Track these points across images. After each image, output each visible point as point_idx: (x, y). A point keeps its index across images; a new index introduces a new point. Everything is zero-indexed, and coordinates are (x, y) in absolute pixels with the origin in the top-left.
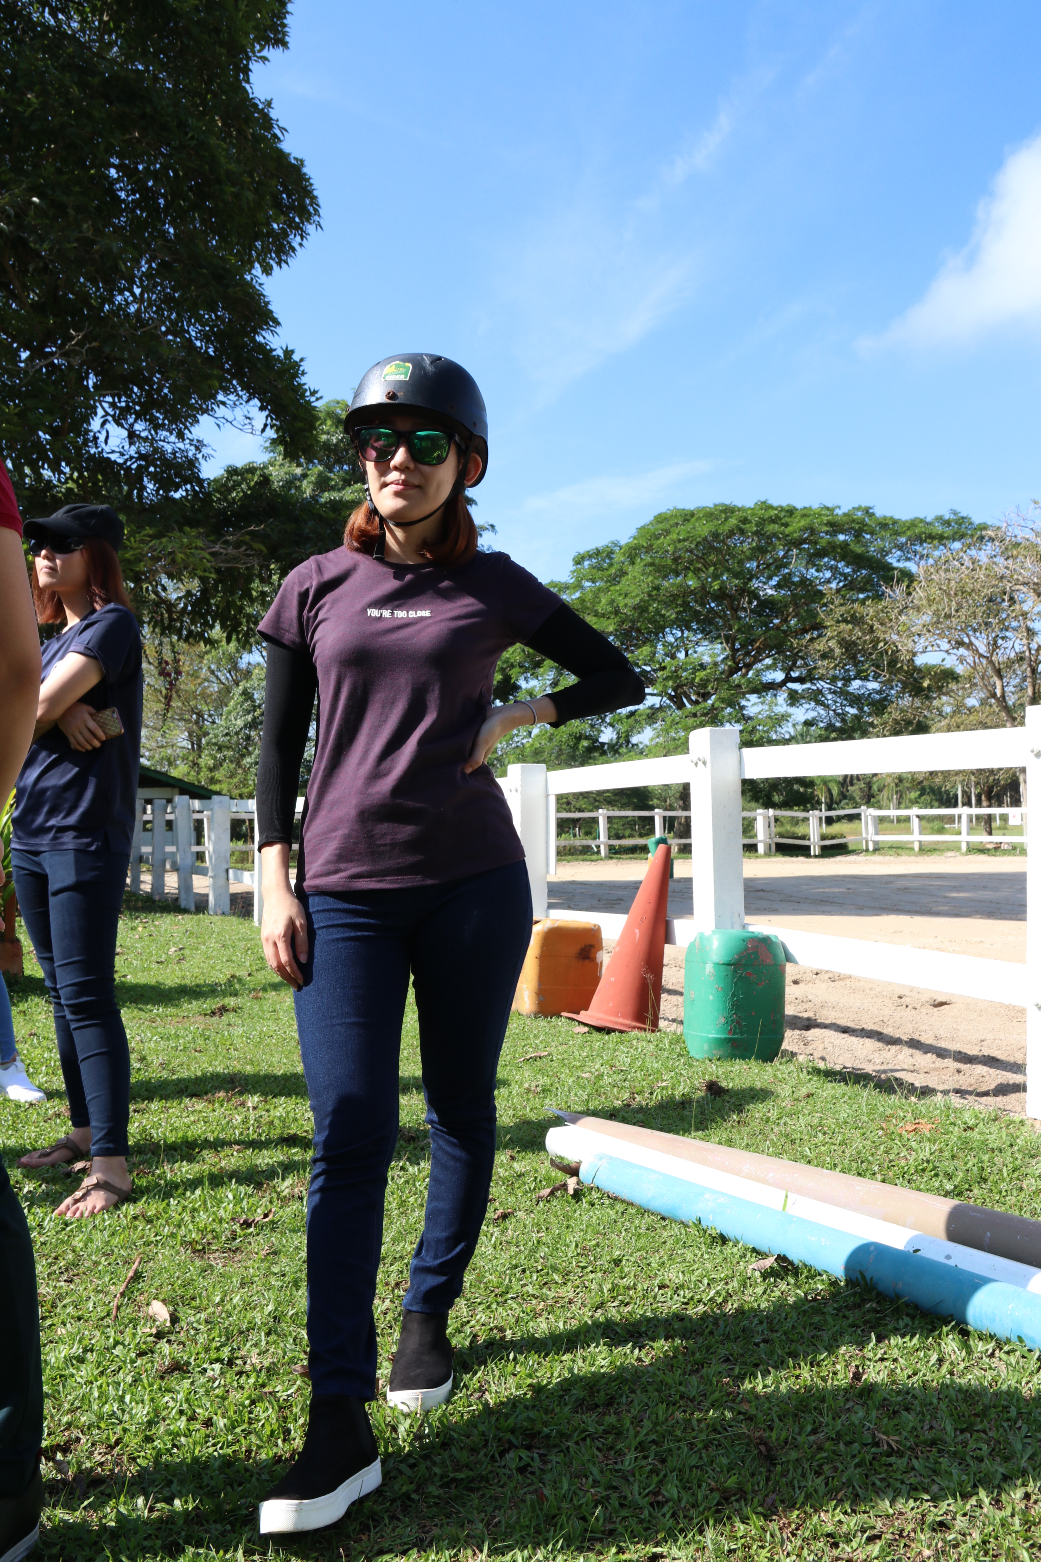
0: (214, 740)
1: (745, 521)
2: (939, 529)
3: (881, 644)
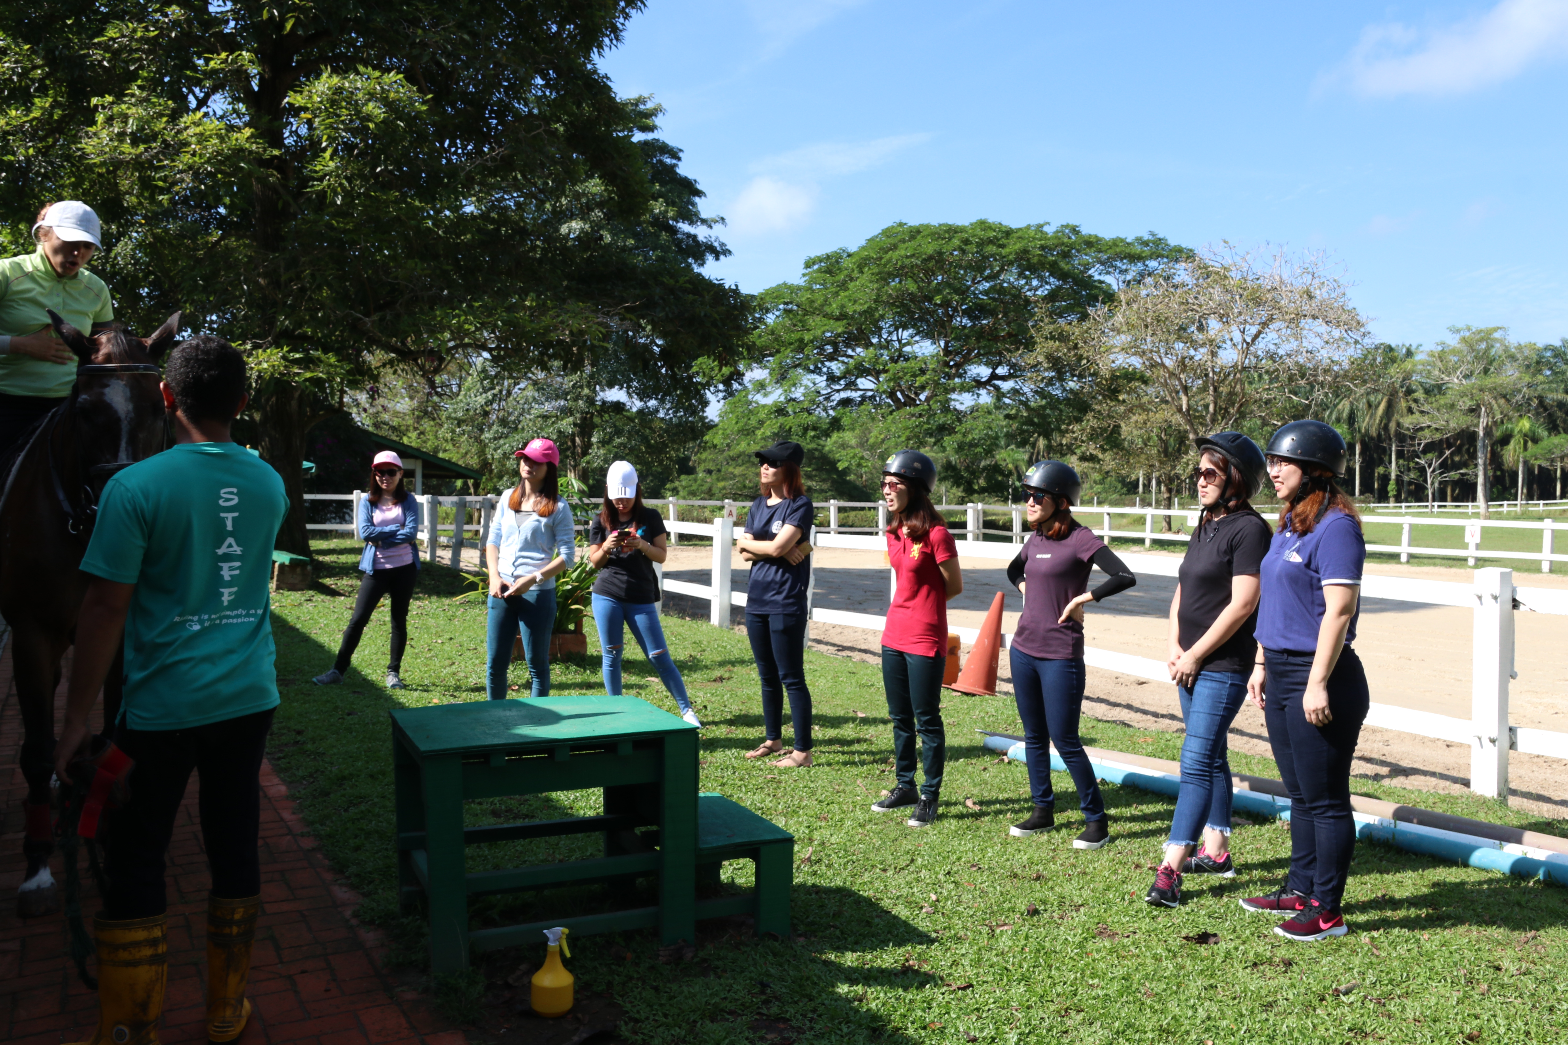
1: (966, 242)
2: (1138, 249)
3: (1085, 361)
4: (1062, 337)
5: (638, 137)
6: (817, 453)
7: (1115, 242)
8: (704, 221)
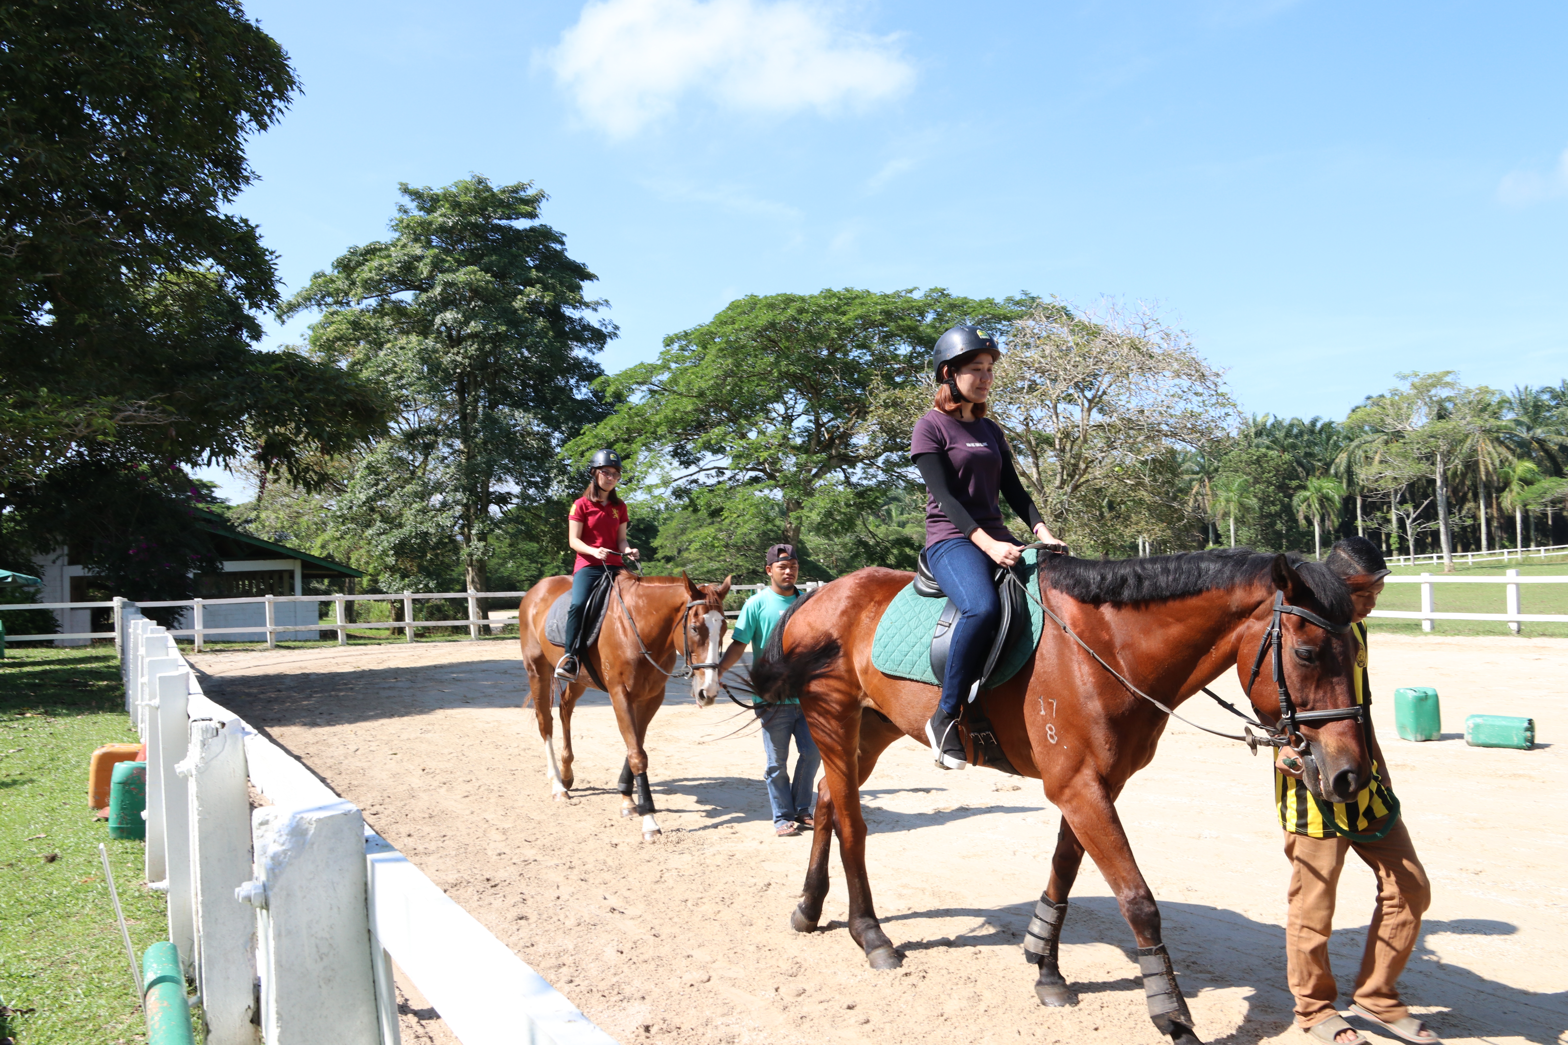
1: (803, 310)
2: (1007, 309)
4: (895, 404)
5: (521, 224)
6: (772, 534)
7: (981, 304)
8: (587, 305)
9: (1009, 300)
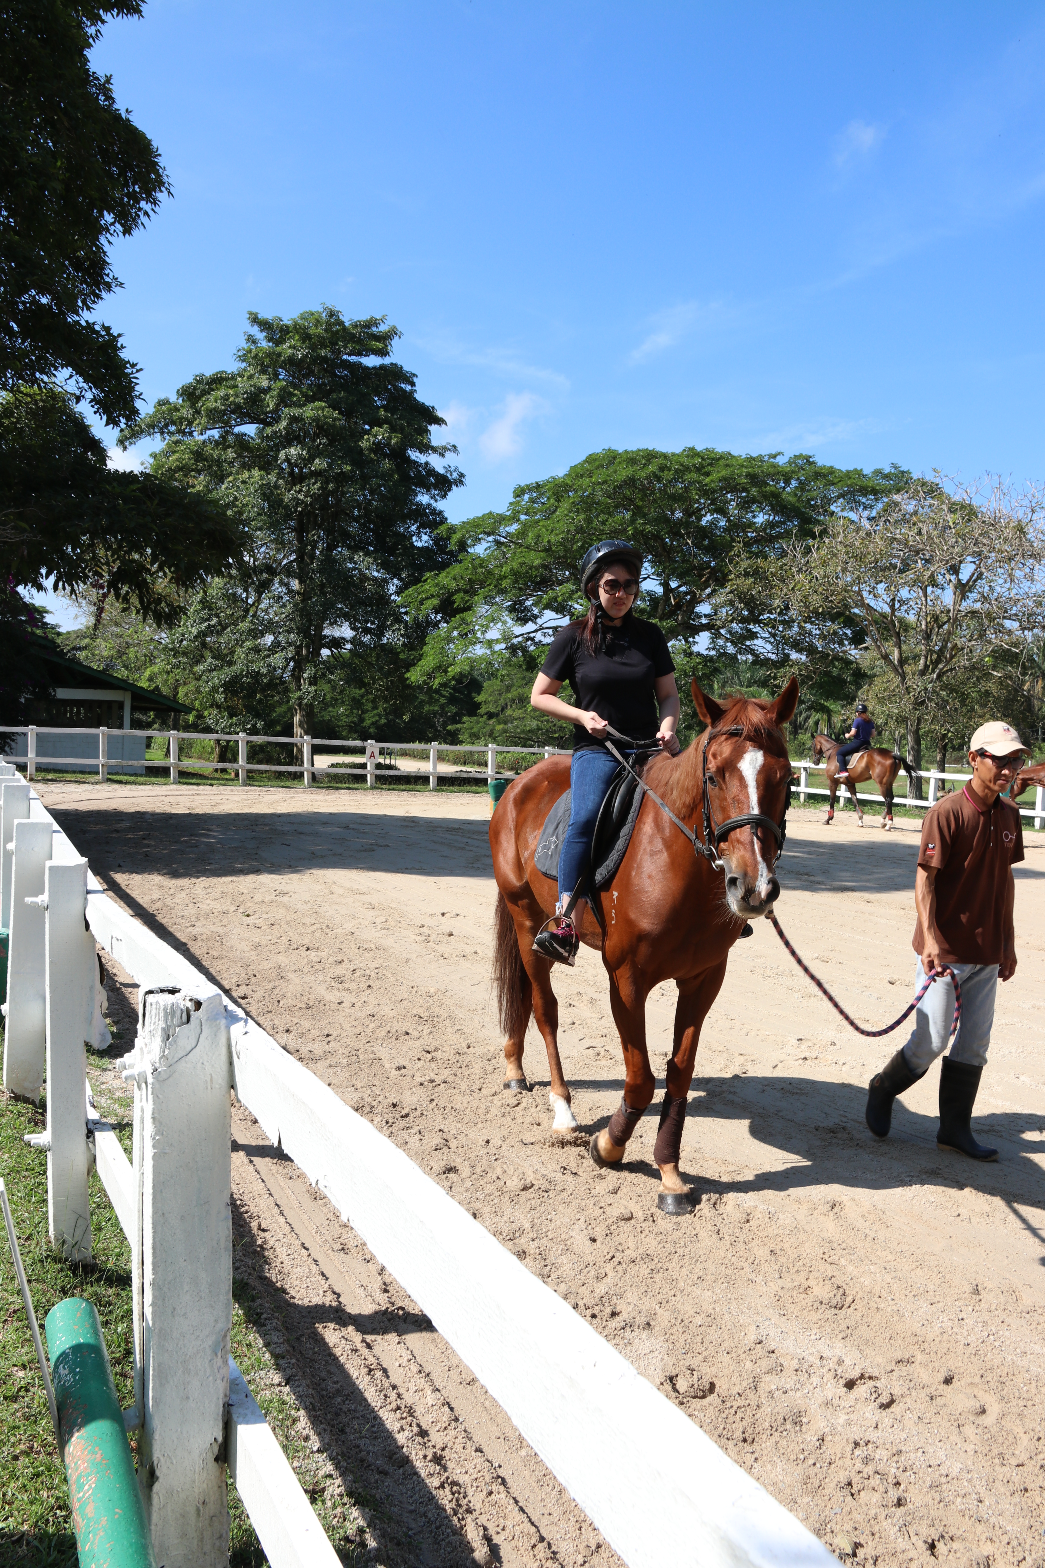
0: (170, 646)
1: (665, 467)
2: (879, 483)
4: (757, 574)
5: (371, 361)
7: (848, 474)
8: (435, 450)
9: (878, 472)
